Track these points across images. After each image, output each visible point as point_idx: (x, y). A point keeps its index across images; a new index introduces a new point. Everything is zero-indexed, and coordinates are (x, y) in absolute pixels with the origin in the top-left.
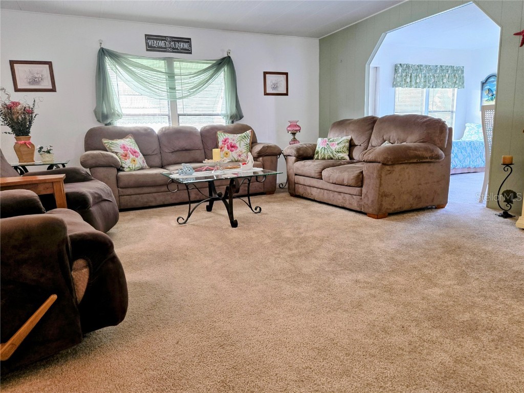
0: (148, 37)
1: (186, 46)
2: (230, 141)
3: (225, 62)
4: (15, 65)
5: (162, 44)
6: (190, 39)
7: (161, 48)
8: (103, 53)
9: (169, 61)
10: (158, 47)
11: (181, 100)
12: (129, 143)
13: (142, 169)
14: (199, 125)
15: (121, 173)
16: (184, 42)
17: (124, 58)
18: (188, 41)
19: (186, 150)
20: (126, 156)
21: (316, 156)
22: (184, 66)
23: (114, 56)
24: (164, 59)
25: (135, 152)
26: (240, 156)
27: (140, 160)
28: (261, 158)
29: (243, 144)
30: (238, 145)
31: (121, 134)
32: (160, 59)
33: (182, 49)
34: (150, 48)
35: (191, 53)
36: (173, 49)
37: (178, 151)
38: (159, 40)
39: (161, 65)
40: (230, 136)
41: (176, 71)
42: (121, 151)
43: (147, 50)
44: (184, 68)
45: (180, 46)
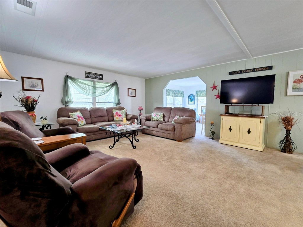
0: (86, 73)
1: (101, 77)
2: (118, 113)
3: (115, 84)
4: (24, 79)
5: (92, 75)
7: (91, 77)
8: (67, 77)
9: (94, 82)
10: (90, 77)
11: (98, 97)
14: (105, 106)
15: (78, 127)
16: (100, 76)
17: (76, 80)
18: (102, 75)
19: (101, 116)
20: (79, 120)
21: (152, 120)
22: (99, 84)
23: (72, 78)
24: (92, 81)
25: (82, 118)
26: (122, 119)
28: (131, 120)
29: (123, 114)
30: (121, 115)
31: (75, 110)
32: (90, 81)
33: (99, 78)
34: (86, 77)
35: (102, 80)
36: (96, 78)
37: (98, 117)
38: (91, 74)
39: (90, 83)
40: (118, 111)
41: (97, 86)
42: (77, 118)
43: (85, 77)
44: (99, 85)
45: (98, 77)
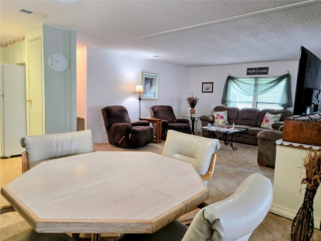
2: (267, 118)
8: (229, 78)
11: (260, 95)
20: (217, 118)
24: (254, 78)
25: (222, 117)
26: (268, 126)
27: (225, 120)
30: (270, 121)
41: (259, 83)
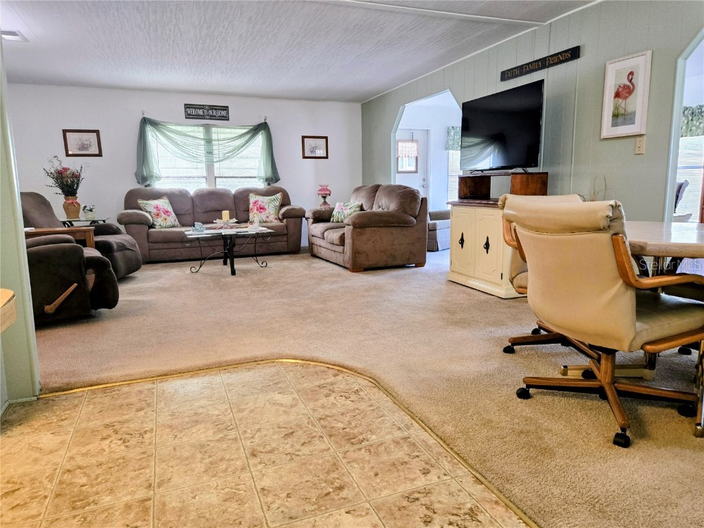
0: (187, 106)
1: (224, 113)
2: (260, 203)
3: (263, 127)
4: (67, 133)
5: (200, 112)
6: (227, 107)
7: (200, 115)
8: (145, 122)
9: (207, 128)
10: (196, 115)
11: (218, 163)
12: (163, 203)
13: (173, 226)
14: (233, 187)
15: (152, 230)
16: (222, 110)
17: (161, 125)
19: (218, 210)
20: (158, 215)
21: (332, 219)
23: (154, 124)
25: (167, 212)
26: (268, 217)
27: (172, 219)
30: (266, 207)
32: (198, 126)
33: (219, 117)
34: (188, 116)
35: (228, 120)
36: (211, 116)
38: (198, 108)
39: (199, 132)
40: (260, 198)
42: (154, 211)
43: (186, 118)
44: (221, 133)
45: (218, 113)
